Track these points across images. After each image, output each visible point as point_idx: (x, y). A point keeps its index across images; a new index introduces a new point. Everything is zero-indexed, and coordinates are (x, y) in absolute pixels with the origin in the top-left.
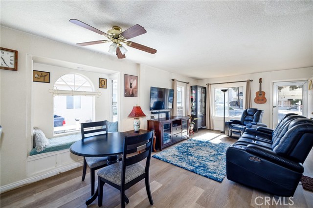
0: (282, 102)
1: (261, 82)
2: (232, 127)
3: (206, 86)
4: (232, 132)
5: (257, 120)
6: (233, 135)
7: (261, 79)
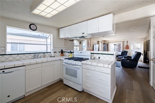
0: (134, 49)
1: (127, 42)
2: (118, 57)
3: (108, 43)
4: (118, 58)
5: (126, 54)
6: (119, 59)
7: (127, 41)
